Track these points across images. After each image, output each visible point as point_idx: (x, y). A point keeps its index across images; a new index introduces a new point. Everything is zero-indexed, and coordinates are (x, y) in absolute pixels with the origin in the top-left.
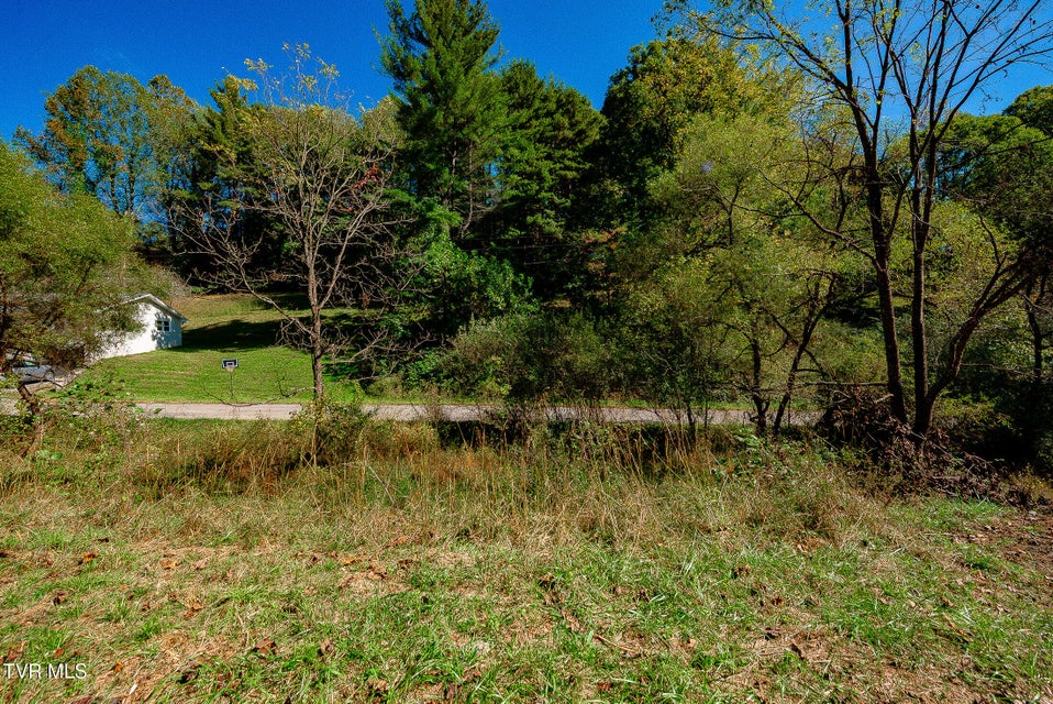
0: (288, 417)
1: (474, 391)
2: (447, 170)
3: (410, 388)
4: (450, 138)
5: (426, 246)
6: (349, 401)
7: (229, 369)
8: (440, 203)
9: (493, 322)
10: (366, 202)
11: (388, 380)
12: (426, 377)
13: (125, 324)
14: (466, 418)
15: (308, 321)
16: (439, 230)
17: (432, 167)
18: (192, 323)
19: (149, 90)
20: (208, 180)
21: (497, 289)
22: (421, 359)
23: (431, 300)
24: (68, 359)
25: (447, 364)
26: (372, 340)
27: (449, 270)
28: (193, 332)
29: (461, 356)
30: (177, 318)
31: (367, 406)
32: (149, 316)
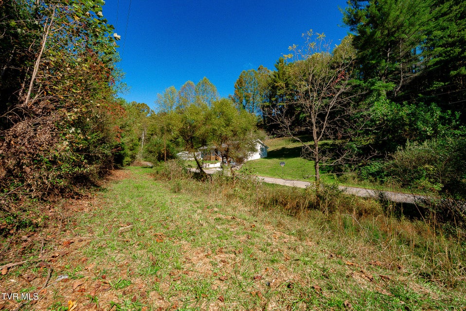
0: (305, 187)
1: (411, 185)
2: (384, 61)
3: (361, 180)
4: (385, 42)
5: (371, 104)
6: (332, 183)
7: (283, 166)
8: (380, 80)
9: (425, 143)
10: (338, 90)
11: (350, 175)
12: (373, 174)
13: (253, 150)
14: (404, 201)
15: (313, 147)
16: (379, 95)
17: (374, 62)
18: (270, 149)
19: (258, 72)
20: (274, 97)
21: (425, 122)
22: (369, 165)
23: (375, 133)
24: (240, 161)
25: (388, 168)
26: (343, 155)
27: (387, 116)
28: (270, 152)
29: (399, 164)
30: (266, 147)
31: (341, 187)
32: (259, 147)
